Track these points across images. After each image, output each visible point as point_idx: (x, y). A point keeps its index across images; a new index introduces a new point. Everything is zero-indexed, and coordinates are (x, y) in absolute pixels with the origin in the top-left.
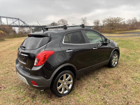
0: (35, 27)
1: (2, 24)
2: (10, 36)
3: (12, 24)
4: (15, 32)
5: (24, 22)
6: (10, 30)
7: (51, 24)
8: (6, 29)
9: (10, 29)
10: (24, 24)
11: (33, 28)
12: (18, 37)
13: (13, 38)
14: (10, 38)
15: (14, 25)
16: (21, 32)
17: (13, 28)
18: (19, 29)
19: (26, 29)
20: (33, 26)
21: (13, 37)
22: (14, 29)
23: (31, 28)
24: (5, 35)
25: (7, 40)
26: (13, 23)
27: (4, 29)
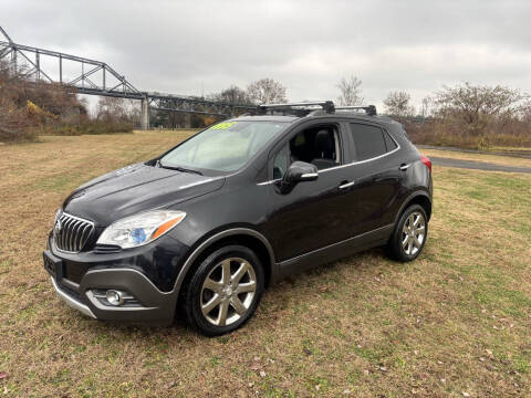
0: (161, 98)
1: (42, 77)
2: (64, 125)
3: (78, 80)
4: (83, 111)
5: (121, 79)
6: (67, 103)
7: (224, 95)
8: (50, 97)
9: (68, 100)
10: (121, 87)
11: (153, 104)
12: (92, 132)
13: (74, 134)
14: (62, 133)
15: (87, 85)
16: (107, 112)
17: (80, 96)
18: (102, 103)
19: (129, 107)
20: (154, 97)
21: (74, 130)
22: (84, 100)
23: (145, 102)
24: (44, 121)
25: (49, 141)
26: (83, 77)
27: (44, 96)
